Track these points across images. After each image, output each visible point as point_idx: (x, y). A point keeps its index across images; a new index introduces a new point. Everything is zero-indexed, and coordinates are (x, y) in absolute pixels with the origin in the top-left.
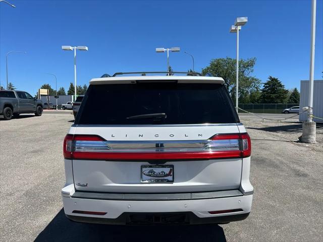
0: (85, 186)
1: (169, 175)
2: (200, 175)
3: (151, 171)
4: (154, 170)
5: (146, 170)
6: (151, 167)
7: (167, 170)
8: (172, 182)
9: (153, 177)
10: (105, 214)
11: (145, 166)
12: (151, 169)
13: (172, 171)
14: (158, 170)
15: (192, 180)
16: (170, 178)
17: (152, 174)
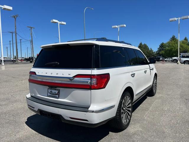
1: (57, 94)
4: (52, 91)
5: (49, 91)
6: (51, 89)
7: (57, 92)
8: (58, 98)
10: (34, 108)
12: (51, 90)
13: (59, 92)
14: (54, 91)
16: (57, 96)
17: (51, 93)
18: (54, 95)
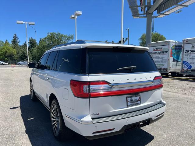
0: (98, 115)
1: (138, 100)
2: (150, 98)
3: (131, 100)
5: (129, 99)
6: (131, 97)
9: (133, 102)
11: (129, 97)
12: (131, 98)
13: (140, 98)
14: (134, 98)
15: (147, 101)
16: (139, 102)
17: (132, 101)
18: (136, 103)
